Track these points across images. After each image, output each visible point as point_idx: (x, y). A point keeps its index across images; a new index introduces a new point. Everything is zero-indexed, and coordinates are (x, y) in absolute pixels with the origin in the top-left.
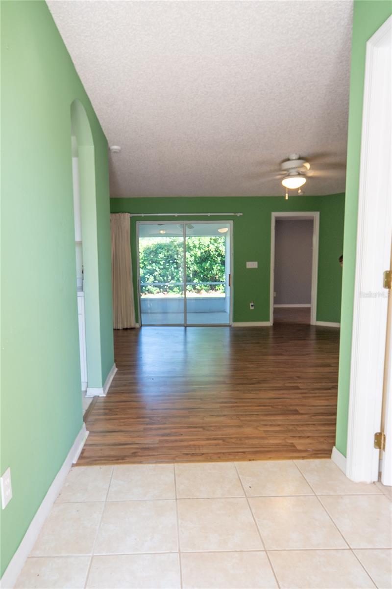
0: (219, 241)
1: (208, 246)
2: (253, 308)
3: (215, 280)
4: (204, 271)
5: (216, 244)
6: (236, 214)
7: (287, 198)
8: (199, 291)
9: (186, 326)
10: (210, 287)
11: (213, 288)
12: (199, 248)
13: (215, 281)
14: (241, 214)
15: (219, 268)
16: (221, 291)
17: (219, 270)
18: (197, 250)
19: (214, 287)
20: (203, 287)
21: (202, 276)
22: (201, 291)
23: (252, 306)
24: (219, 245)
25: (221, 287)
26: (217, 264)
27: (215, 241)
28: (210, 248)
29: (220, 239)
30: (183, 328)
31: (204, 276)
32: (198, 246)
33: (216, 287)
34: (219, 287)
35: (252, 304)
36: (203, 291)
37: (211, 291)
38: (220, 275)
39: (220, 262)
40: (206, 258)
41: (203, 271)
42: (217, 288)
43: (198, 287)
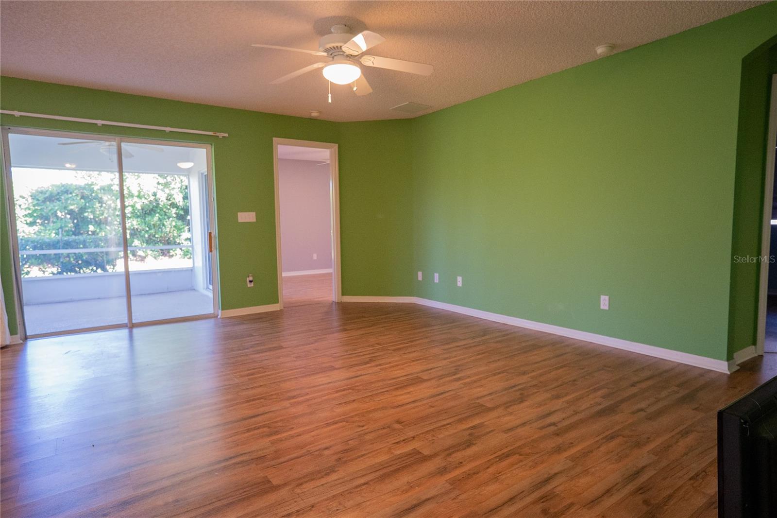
0: (172, 186)
1: (155, 195)
2: (252, 285)
3: (168, 242)
4: (150, 229)
5: (167, 191)
6: (218, 134)
7: (330, 101)
8: (143, 259)
9: (131, 326)
10: (160, 252)
11: (164, 253)
12: (139, 197)
13: (169, 244)
14: (226, 135)
15: (174, 224)
16: (179, 256)
17: (174, 227)
18: (136, 199)
19: (166, 252)
20: (149, 252)
21: (147, 236)
22: (146, 260)
23: (251, 282)
24: (172, 192)
25: (178, 251)
26: (171, 219)
27: (167, 185)
28: (158, 196)
29: (173, 183)
30: (125, 332)
31: (149, 236)
32: (136, 194)
33: (171, 251)
34: (176, 252)
35: (251, 279)
36: (150, 259)
37: (163, 257)
38: (175, 235)
39: (175, 216)
40: (152, 210)
41: (147, 229)
42: (172, 253)
43: (140, 253)
